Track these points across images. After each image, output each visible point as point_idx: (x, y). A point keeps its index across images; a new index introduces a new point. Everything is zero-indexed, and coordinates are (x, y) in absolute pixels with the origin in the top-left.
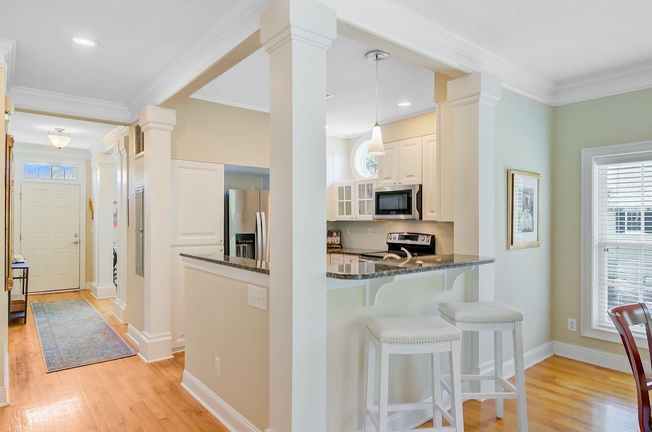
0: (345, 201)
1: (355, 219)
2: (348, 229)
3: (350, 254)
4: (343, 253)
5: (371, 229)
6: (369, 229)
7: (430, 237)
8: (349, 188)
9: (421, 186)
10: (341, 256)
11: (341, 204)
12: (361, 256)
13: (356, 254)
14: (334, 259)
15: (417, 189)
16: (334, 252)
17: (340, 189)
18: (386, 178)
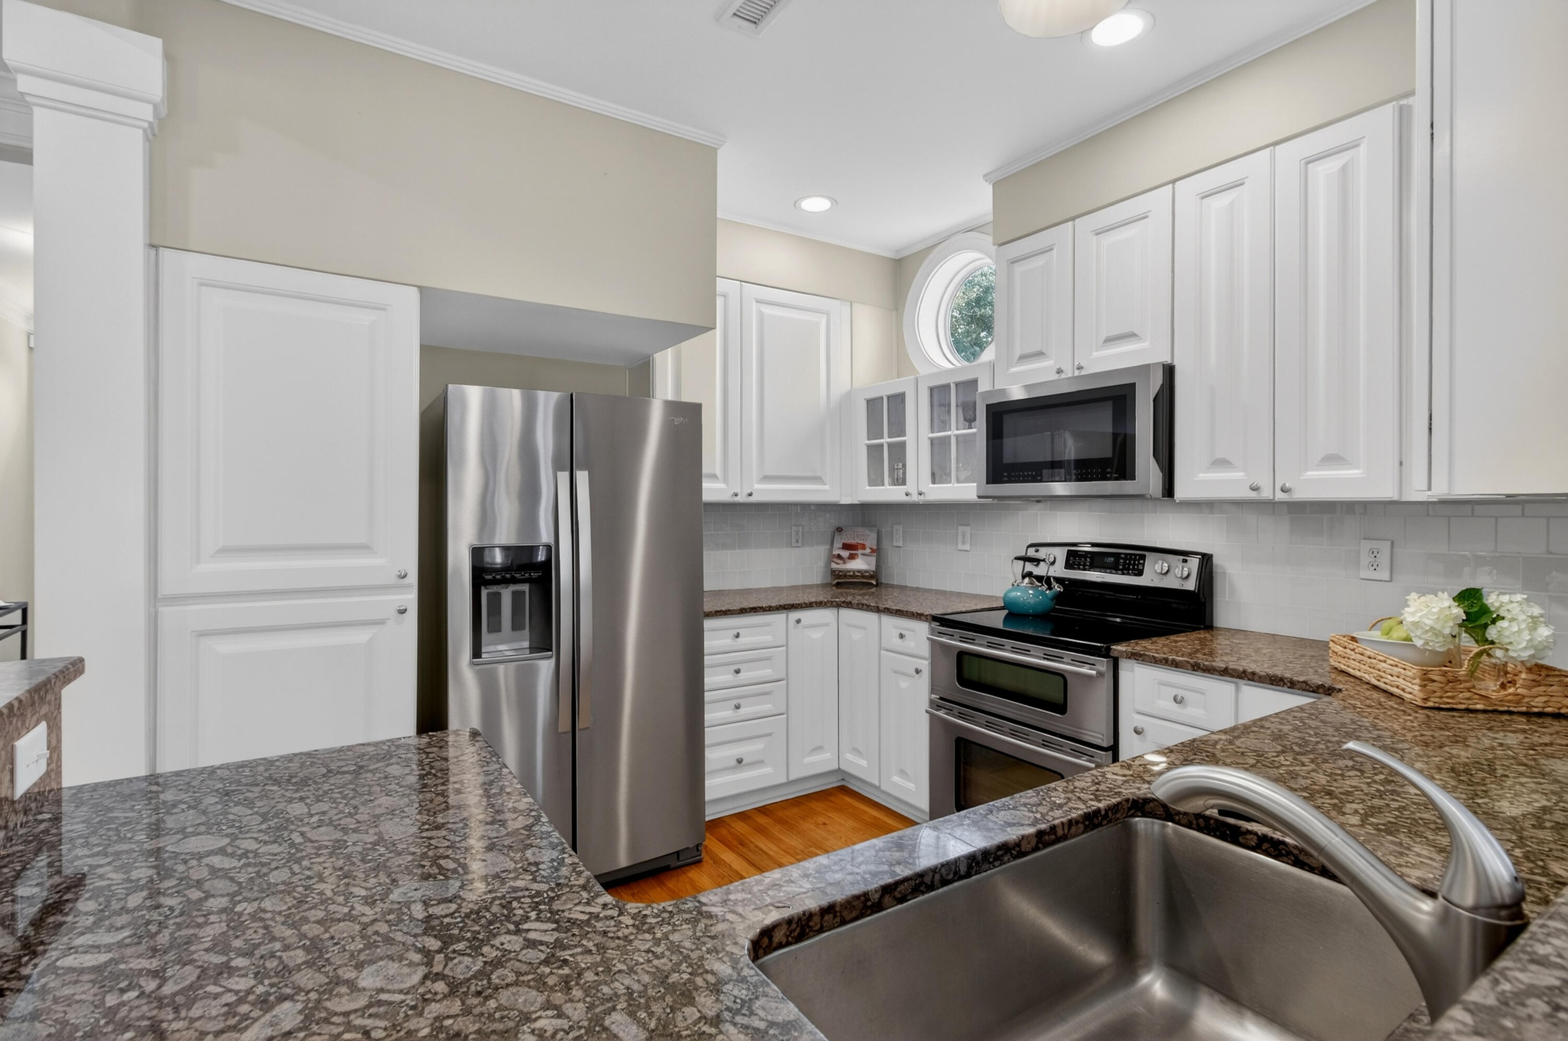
0: (886, 440)
1: (915, 498)
2: (899, 530)
3: (899, 613)
4: (877, 610)
5: (968, 529)
6: (961, 529)
7: (1194, 563)
8: (898, 400)
9: (1169, 371)
10: (872, 617)
11: (874, 452)
12: (935, 625)
13: (918, 616)
14: (850, 626)
15: (1157, 382)
16: (849, 605)
17: (873, 404)
18: (1024, 358)
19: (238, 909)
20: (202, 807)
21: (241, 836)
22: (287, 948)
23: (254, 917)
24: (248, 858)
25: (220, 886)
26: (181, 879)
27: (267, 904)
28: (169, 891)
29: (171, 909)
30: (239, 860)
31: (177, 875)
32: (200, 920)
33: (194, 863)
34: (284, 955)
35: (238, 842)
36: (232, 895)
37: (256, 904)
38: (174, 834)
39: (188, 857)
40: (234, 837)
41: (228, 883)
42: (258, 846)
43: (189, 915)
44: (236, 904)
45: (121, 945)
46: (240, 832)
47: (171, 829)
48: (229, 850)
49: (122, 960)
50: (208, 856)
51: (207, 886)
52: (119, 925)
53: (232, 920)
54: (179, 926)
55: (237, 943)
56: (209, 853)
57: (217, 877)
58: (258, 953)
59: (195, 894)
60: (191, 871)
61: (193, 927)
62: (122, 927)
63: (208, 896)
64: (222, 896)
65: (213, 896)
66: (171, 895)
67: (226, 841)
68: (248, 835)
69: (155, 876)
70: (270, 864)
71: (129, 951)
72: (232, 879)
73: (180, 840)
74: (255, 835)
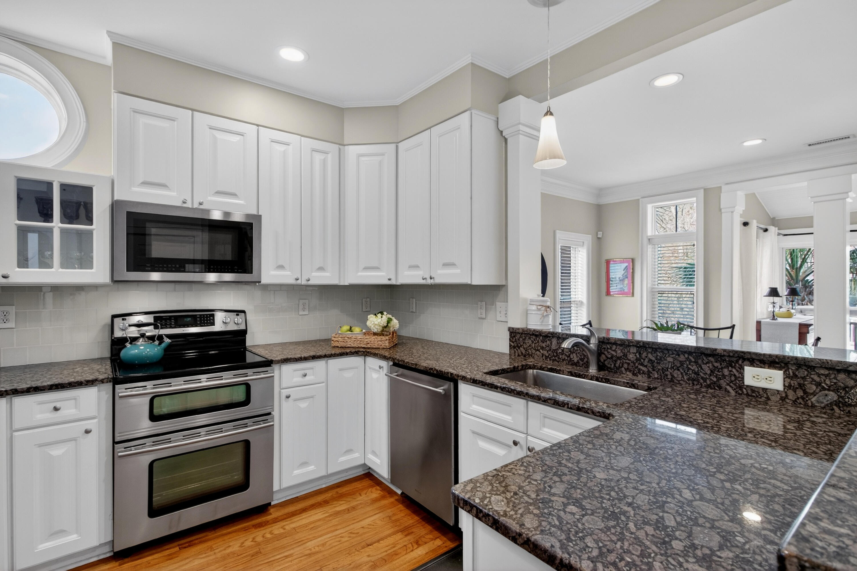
19: (715, 470)
20: (688, 543)
21: (685, 501)
22: (710, 452)
23: (712, 465)
24: (694, 487)
25: (715, 482)
26: (730, 495)
27: (704, 466)
28: (738, 492)
29: (740, 484)
30: (698, 489)
31: (730, 499)
32: (731, 474)
33: (719, 500)
34: (712, 451)
35: (691, 498)
36: (713, 476)
37: (707, 468)
38: (719, 528)
39: (720, 506)
40: (690, 503)
41: (711, 481)
42: (683, 490)
43: (734, 478)
44: (715, 472)
45: (765, 482)
46: (683, 504)
47: (718, 533)
48: (698, 497)
49: (765, 477)
50: (710, 500)
51: (720, 485)
52: (764, 490)
53: (719, 468)
54: (740, 477)
55: (723, 461)
56: (709, 501)
57: (713, 486)
58: (719, 455)
59: (727, 485)
60: (723, 497)
61: (735, 473)
62: (763, 488)
63: (722, 481)
64: (717, 478)
65: (720, 479)
66: (738, 490)
67: (695, 503)
68: (682, 499)
69: (741, 504)
70: (688, 479)
71: (762, 478)
72: (708, 482)
73: (718, 520)
74: (678, 497)
